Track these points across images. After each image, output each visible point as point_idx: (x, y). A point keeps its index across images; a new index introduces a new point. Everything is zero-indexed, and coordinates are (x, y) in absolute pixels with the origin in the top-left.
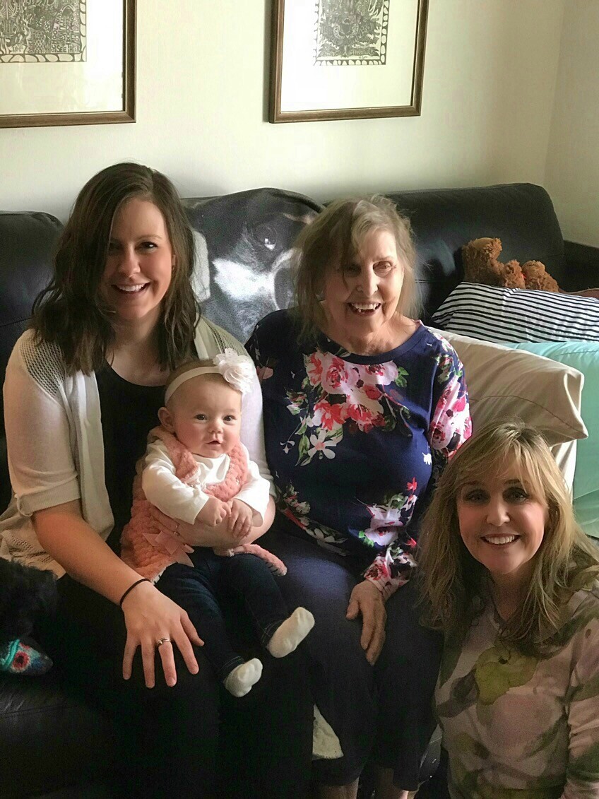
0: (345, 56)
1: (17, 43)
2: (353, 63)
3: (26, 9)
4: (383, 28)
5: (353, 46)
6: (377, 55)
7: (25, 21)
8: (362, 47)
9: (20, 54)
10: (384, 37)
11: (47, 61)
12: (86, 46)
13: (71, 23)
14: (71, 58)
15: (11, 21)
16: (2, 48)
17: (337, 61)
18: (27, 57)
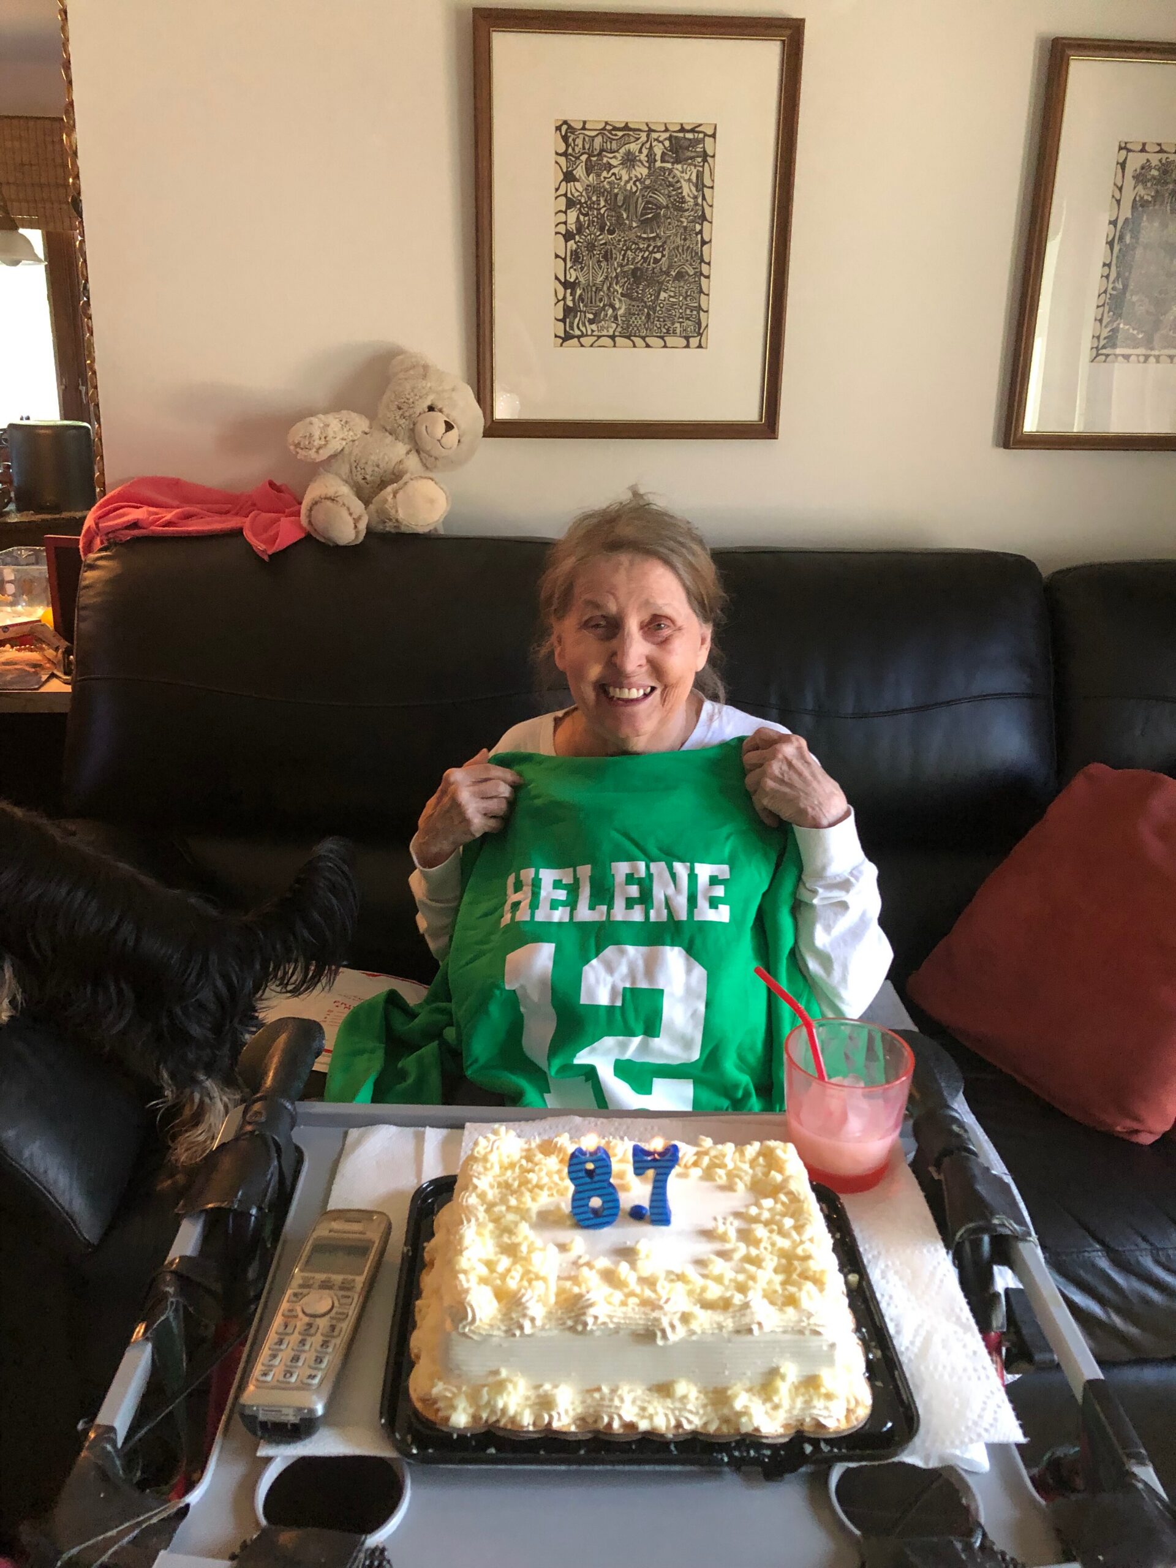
0: (1153, 349)
1: (604, 320)
2: (1169, 359)
3: (619, 270)
7: (617, 288)
9: (608, 336)
11: (648, 346)
12: (707, 326)
13: (686, 292)
14: (684, 342)
15: (597, 288)
16: (580, 325)
17: (1138, 356)
18: (617, 339)
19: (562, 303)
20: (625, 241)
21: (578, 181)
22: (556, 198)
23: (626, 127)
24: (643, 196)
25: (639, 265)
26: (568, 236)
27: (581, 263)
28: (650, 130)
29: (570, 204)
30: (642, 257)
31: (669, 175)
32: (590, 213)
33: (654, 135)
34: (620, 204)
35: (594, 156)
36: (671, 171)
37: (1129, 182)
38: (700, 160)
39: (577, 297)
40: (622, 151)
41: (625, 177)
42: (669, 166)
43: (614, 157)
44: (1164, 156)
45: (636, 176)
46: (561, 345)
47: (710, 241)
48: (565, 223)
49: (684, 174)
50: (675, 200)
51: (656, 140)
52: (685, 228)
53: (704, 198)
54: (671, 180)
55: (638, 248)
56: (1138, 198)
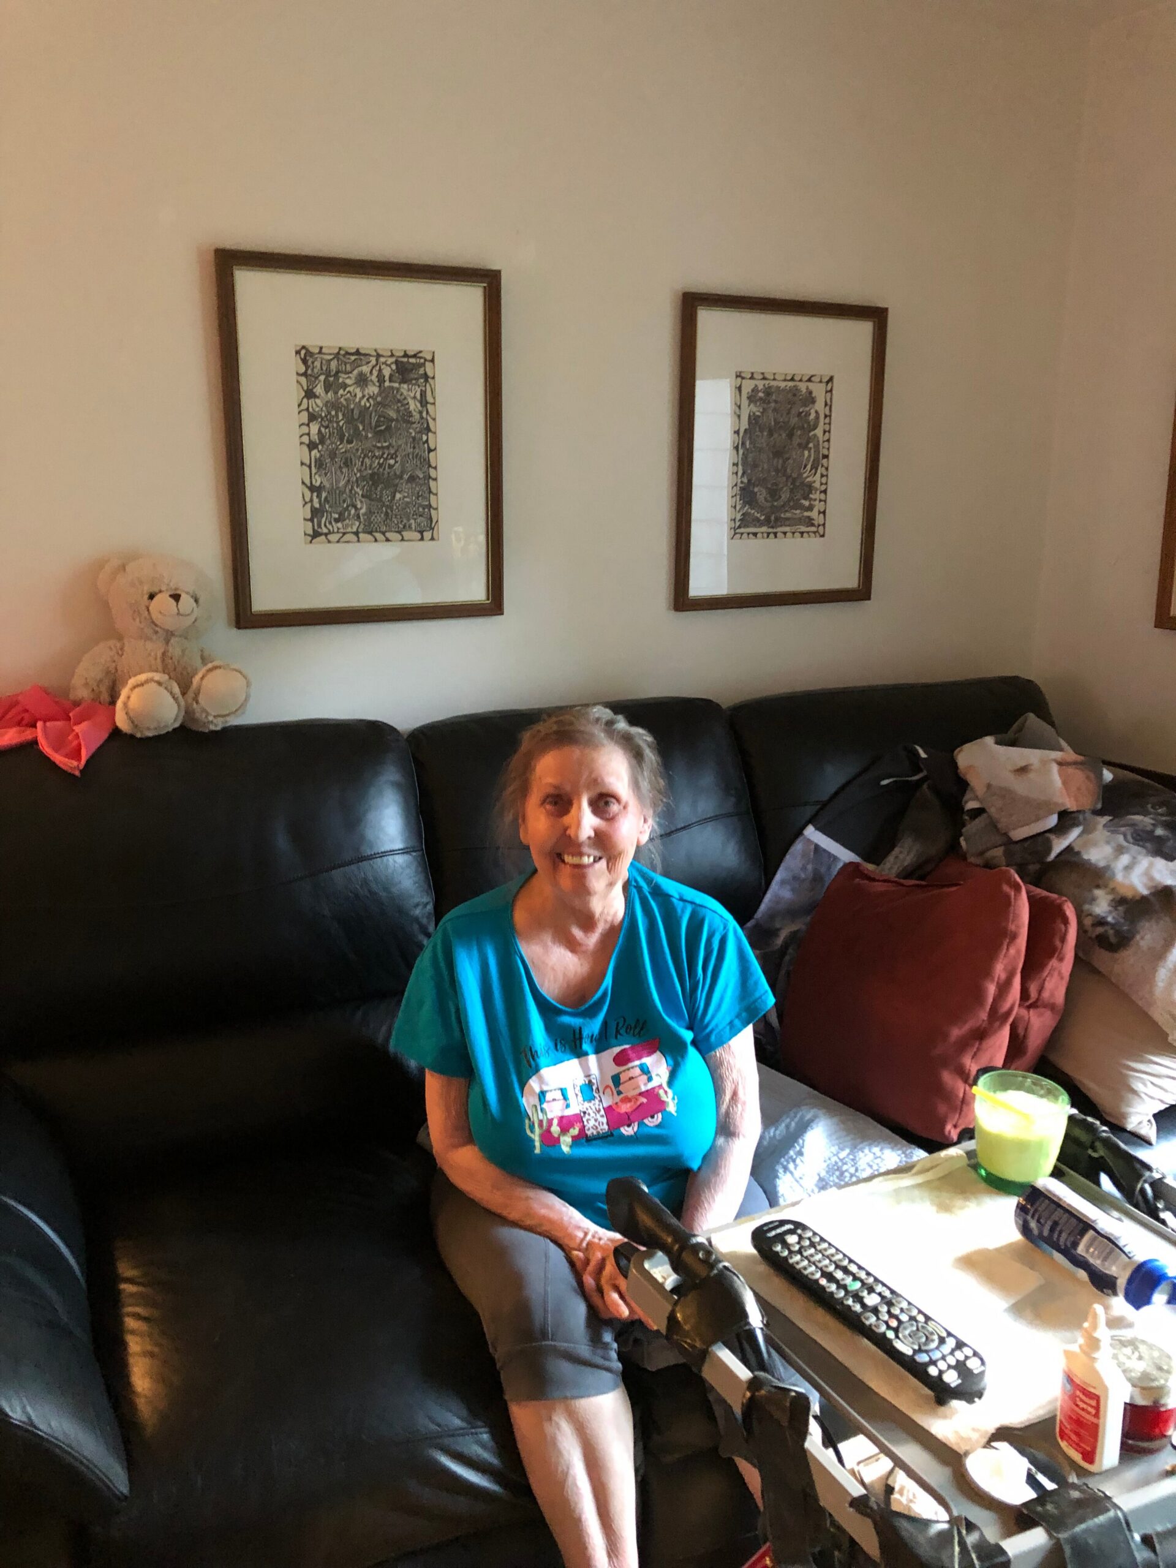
0: (772, 527)
1: (348, 518)
2: (782, 535)
3: (358, 475)
4: (821, 492)
5: (782, 515)
6: (813, 525)
7: (358, 490)
8: (795, 516)
9: (352, 533)
10: (823, 503)
11: (388, 540)
12: (437, 521)
13: (418, 493)
14: (419, 536)
15: (340, 492)
16: (327, 524)
17: (762, 533)
18: (361, 535)
19: (309, 505)
20: (363, 450)
21: (318, 397)
22: (299, 413)
23: (358, 352)
24: (376, 411)
25: (376, 470)
26: (312, 446)
27: (325, 469)
28: (378, 356)
29: (312, 417)
30: (379, 463)
31: (397, 392)
32: (330, 425)
33: (382, 360)
34: (356, 417)
35: (331, 376)
36: (398, 389)
37: (745, 402)
38: (422, 380)
39: (323, 499)
40: (355, 372)
41: (359, 395)
42: (396, 385)
43: (349, 377)
44: (767, 382)
45: (368, 394)
46: (311, 542)
47: (435, 449)
48: (308, 434)
49: (409, 393)
50: (403, 414)
51: (385, 363)
52: (414, 438)
53: (427, 412)
54: (398, 397)
55: (375, 455)
56: (752, 414)
